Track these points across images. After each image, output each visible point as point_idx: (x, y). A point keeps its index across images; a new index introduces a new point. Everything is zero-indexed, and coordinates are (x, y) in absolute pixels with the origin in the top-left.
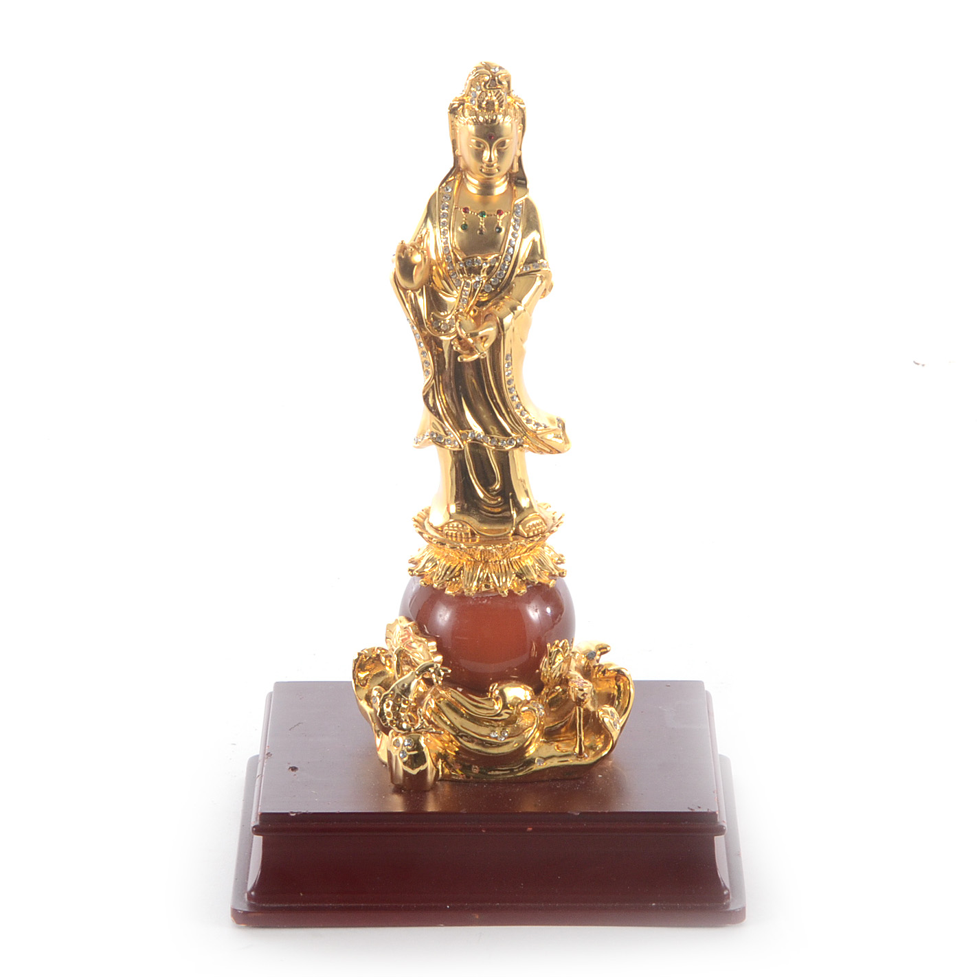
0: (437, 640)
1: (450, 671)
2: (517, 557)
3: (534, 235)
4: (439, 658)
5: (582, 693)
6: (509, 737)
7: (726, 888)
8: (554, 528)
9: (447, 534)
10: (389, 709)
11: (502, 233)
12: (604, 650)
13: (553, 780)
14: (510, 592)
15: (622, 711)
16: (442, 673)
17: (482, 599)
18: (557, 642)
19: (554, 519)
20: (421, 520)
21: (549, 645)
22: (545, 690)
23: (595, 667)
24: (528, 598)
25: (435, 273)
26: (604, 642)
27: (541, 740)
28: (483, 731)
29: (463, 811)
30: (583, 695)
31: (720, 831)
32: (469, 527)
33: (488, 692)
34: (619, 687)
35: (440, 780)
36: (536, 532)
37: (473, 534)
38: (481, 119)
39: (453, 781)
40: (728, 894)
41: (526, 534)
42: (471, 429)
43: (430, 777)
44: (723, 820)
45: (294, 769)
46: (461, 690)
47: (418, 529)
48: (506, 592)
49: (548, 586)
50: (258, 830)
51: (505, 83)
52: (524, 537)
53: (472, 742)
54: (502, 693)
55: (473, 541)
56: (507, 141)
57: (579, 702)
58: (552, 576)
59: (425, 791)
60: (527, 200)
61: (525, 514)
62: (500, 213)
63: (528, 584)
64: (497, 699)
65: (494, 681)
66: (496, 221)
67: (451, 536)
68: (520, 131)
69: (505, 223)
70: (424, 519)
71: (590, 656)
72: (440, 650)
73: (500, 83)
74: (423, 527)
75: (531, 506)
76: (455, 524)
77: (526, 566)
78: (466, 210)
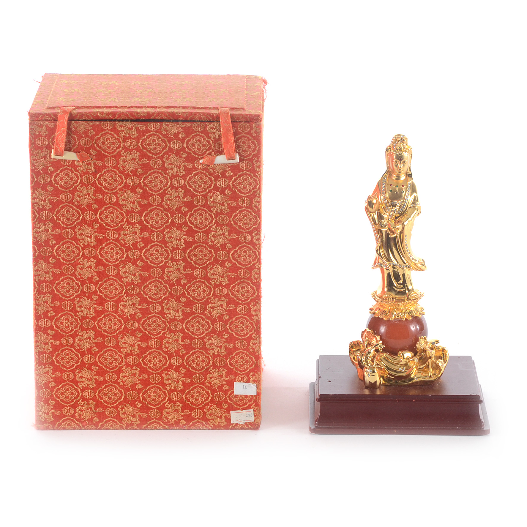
0: (380, 336)
1: (385, 346)
2: (408, 307)
3: (415, 194)
4: (381, 342)
5: (431, 354)
6: (405, 370)
7: (483, 423)
8: (421, 297)
9: (383, 299)
10: (364, 359)
11: (404, 193)
12: (437, 342)
13: (421, 385)
14: (406, 319)
15: (445, 362)
16: (382, 347)
17: (396, 321)
18: (422, 337)
19: (420, 294)
20: (374, 295)
21: (419, 338)
22: (418, 354)
23: (435, 347)
24: (411, 322)
25: (380, 207)
26: (437, 339)
27: (417, 371)
28: (396, 368)
29: (390, 394)
30: (432, 355)
31: (481, 402)
32: (391, 296)
33: (398, 354)
34: (443, 354)
35: (382, 385)
36: (415, 298)
37: (393, 299)
38: (397, 153)
39: (385, 385)
40: (484, 425)
41: (411, 299)
42: (392, 261)
43: (378, 384)
44: (481, 398)
45: (330, 381)
46: (388, 353)
47: (373, 297)
48: (404, 319)
49: (419, 317)
50: (319, 400)
51: (405, 141)
52: (411, 300)
53: (393, 371)
54: (403, 354)
55: (393, 301)
56: (406, 161)
57: (430, 357)
58: (420, 314)
59: (376, 388)
60: (412, 182)
61: (411, 292)
62: (403, 186)
63: (412, 316)
64: (401, 356)
65: (400, 350)
66: (402, 189)
67: (385, 299)
68: (410, 158)
69: (405, 190)
70: (375, 294)
71: (433, 343)
72: (381, 339)
73: (404, 140)
74: (375, 297)
75: (413, 289)
76: (386, 295)
77: (411, 310)
78: (391, 185)
